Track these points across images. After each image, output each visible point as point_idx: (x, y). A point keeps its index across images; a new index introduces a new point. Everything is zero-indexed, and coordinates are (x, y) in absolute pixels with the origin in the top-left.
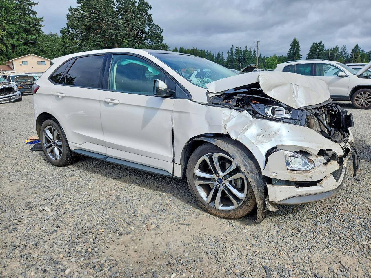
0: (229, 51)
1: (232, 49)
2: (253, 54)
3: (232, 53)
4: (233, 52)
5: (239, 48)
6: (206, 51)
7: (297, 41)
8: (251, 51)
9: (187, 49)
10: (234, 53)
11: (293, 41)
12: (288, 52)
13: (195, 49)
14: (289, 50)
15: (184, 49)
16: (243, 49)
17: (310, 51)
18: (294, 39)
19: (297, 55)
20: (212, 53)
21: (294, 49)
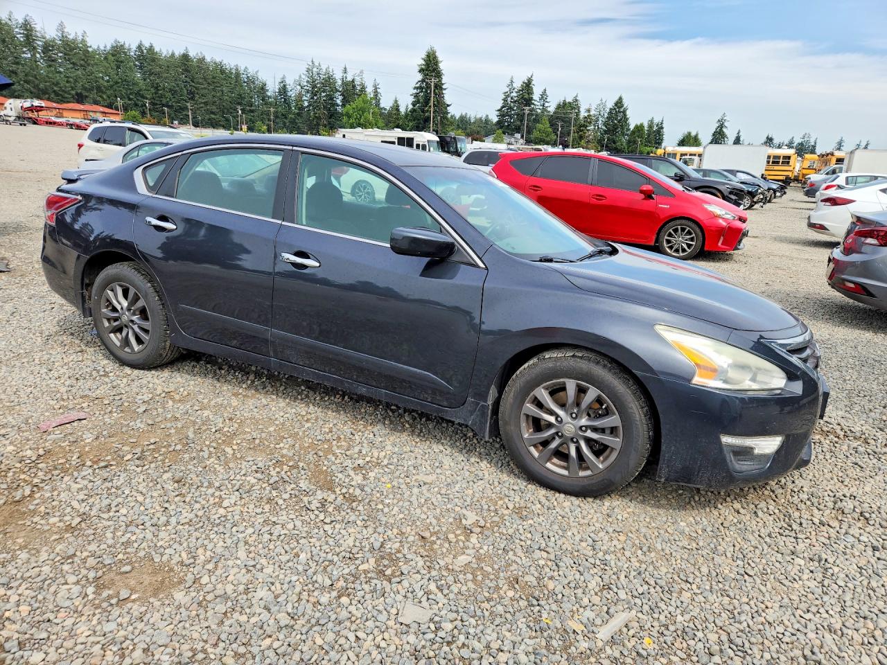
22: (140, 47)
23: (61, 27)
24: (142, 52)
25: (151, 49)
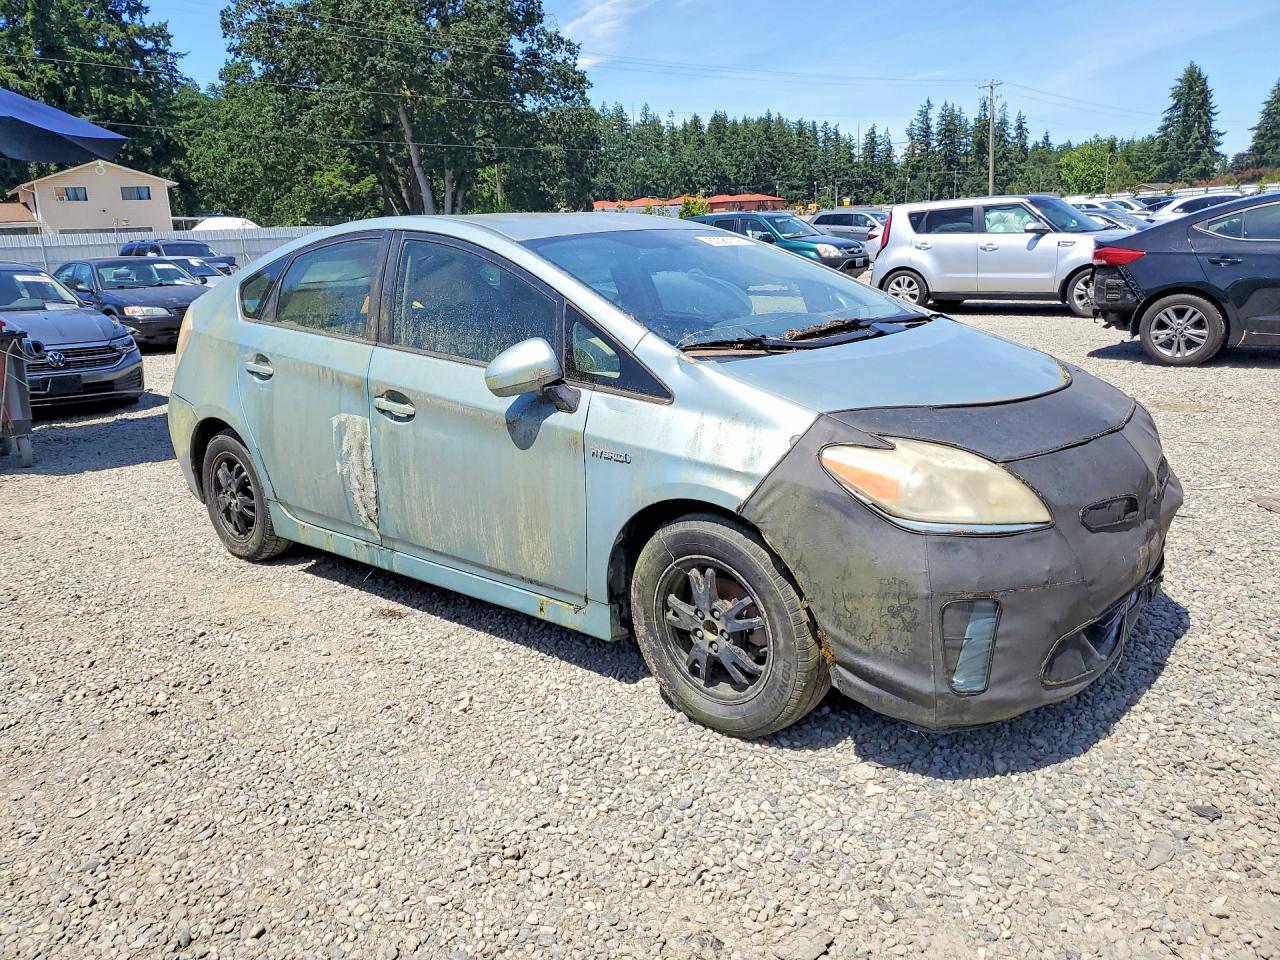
0: (912, 124)
1: (924, 115)
2: (1013, 134)
3: (926, 131)
4: (929, 127)
5: (957, 109)
6: (819, 124)
7: (1200, 75)
8: (1004, 123)
9: (740, 121)
10: (934, 130)
11: (1181, 74)
12: (1163, 123)
13: (774, 117)
14: (1166, 115)
15: (730, 118)
16: (970, 115)
17: (1267, 114)
18: (1187, 65)
19: (1199, 132)
20: (842, 133)
21: (1187, 106)
23: (646, 108)
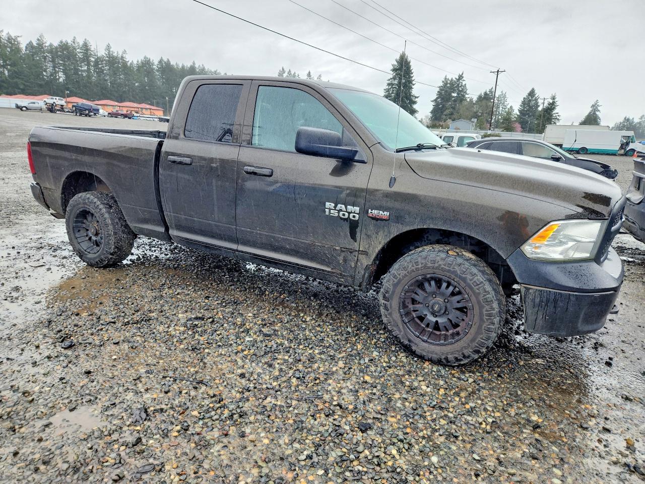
22: (160, 62)
24: (162, 65)
25: (168, 63)
